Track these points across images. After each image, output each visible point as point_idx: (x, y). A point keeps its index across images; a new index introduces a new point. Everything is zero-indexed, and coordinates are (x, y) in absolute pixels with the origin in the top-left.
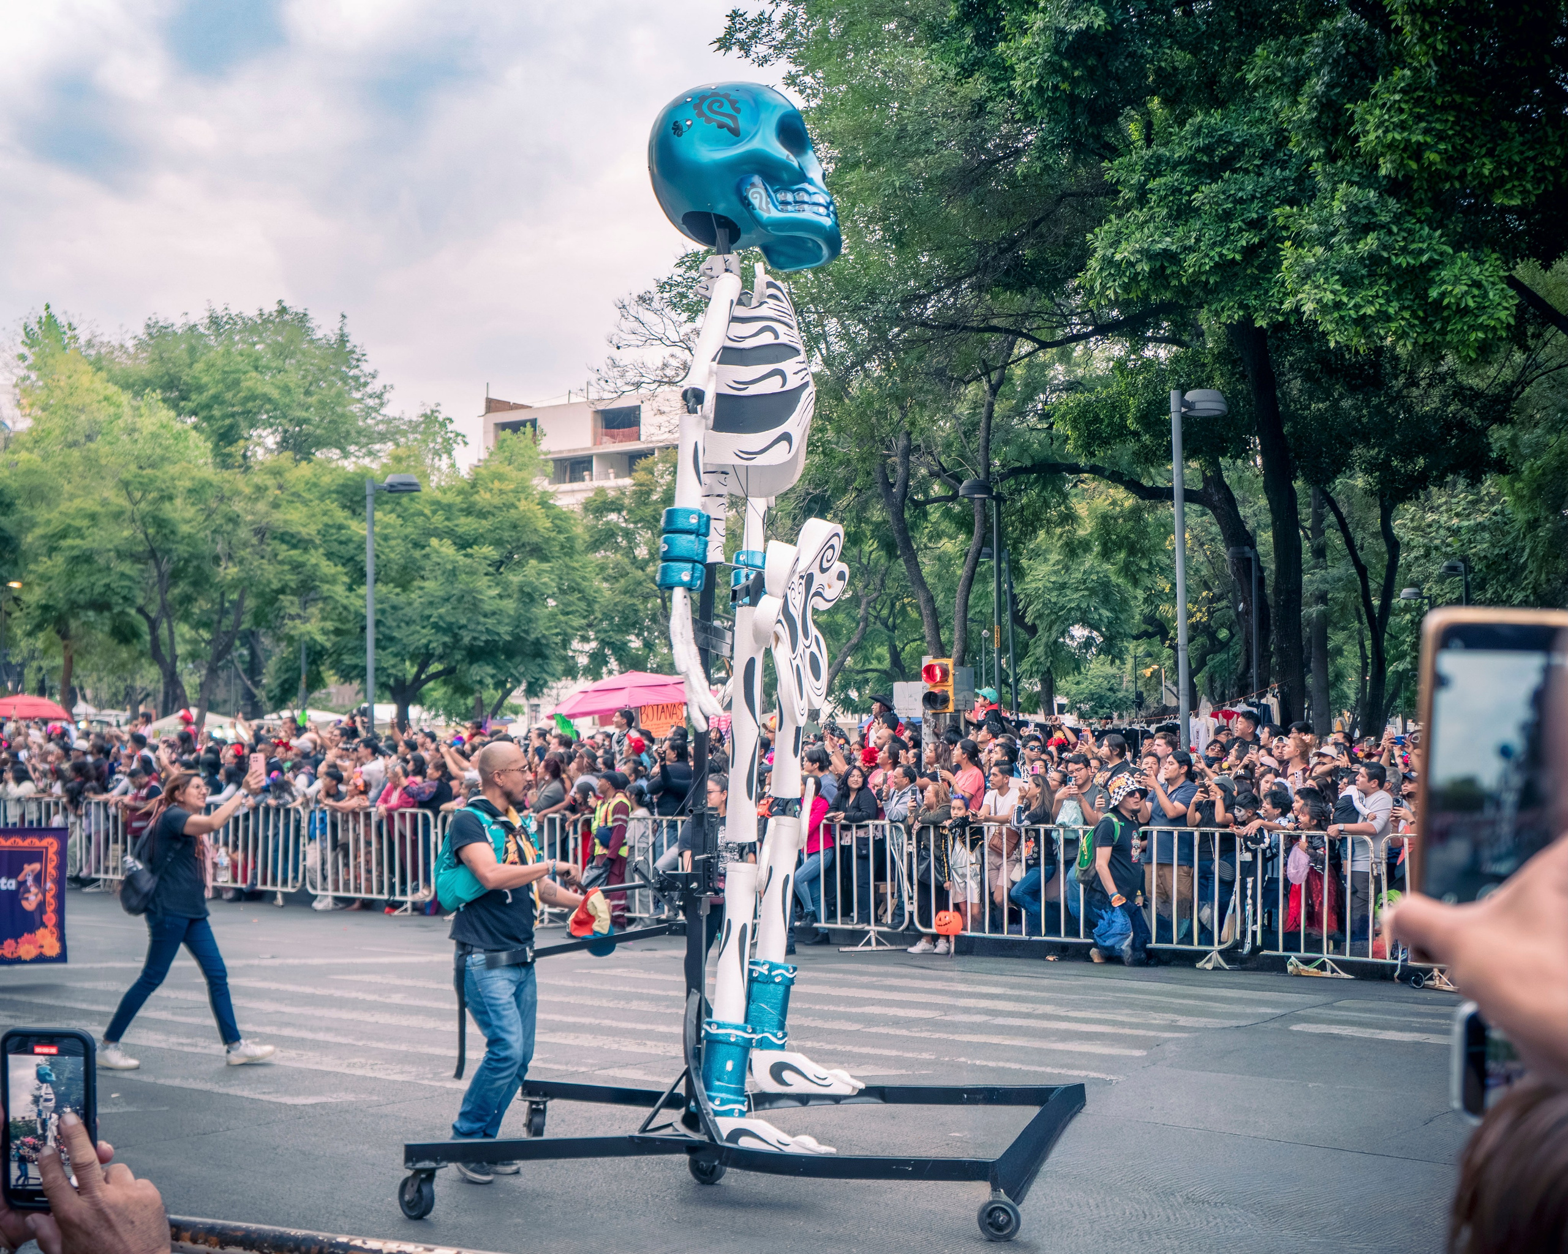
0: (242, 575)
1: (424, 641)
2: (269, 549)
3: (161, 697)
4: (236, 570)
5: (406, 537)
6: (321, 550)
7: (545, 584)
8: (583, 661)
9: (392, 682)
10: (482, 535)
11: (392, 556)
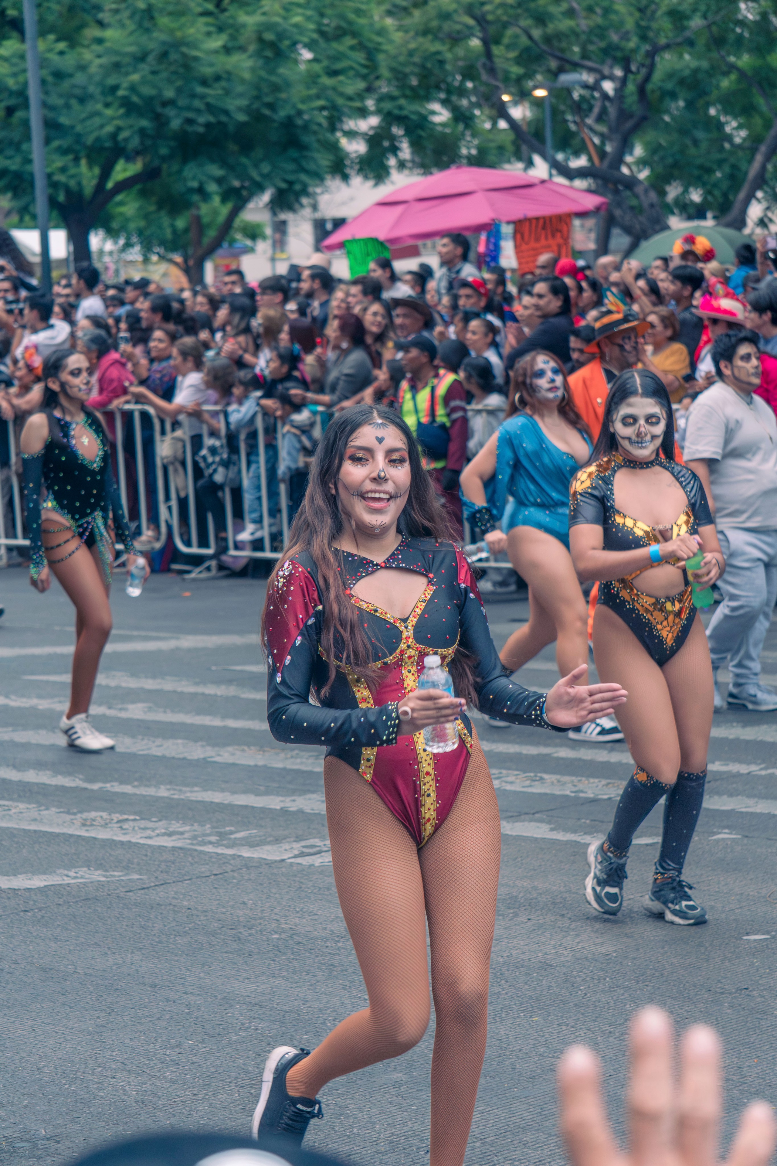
1: (110, 128)
7: (297, 26)
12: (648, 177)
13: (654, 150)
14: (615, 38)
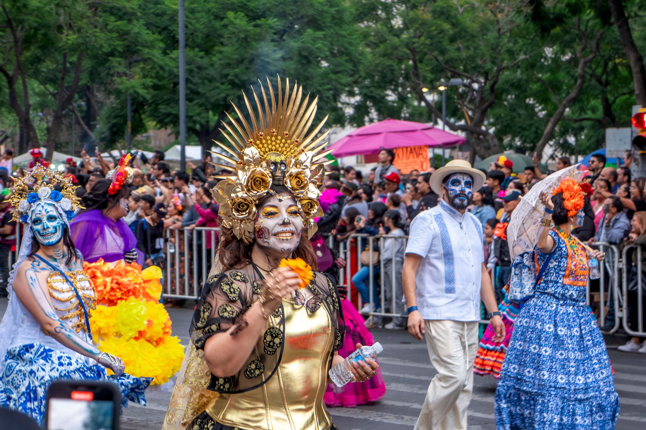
0: (80, 40)
1: (223, 95)
2: (101, 20)
3: (17, 138)
4: (75, 36)
5: (209, 10)
6: (142, 22)
7: (318, 48)
8: (349, 111)
9: (198, 127)
10: (269, 9)
11: (198, 26)
12: (494, 132)
13: (498, 118)
14: (480, 62)
